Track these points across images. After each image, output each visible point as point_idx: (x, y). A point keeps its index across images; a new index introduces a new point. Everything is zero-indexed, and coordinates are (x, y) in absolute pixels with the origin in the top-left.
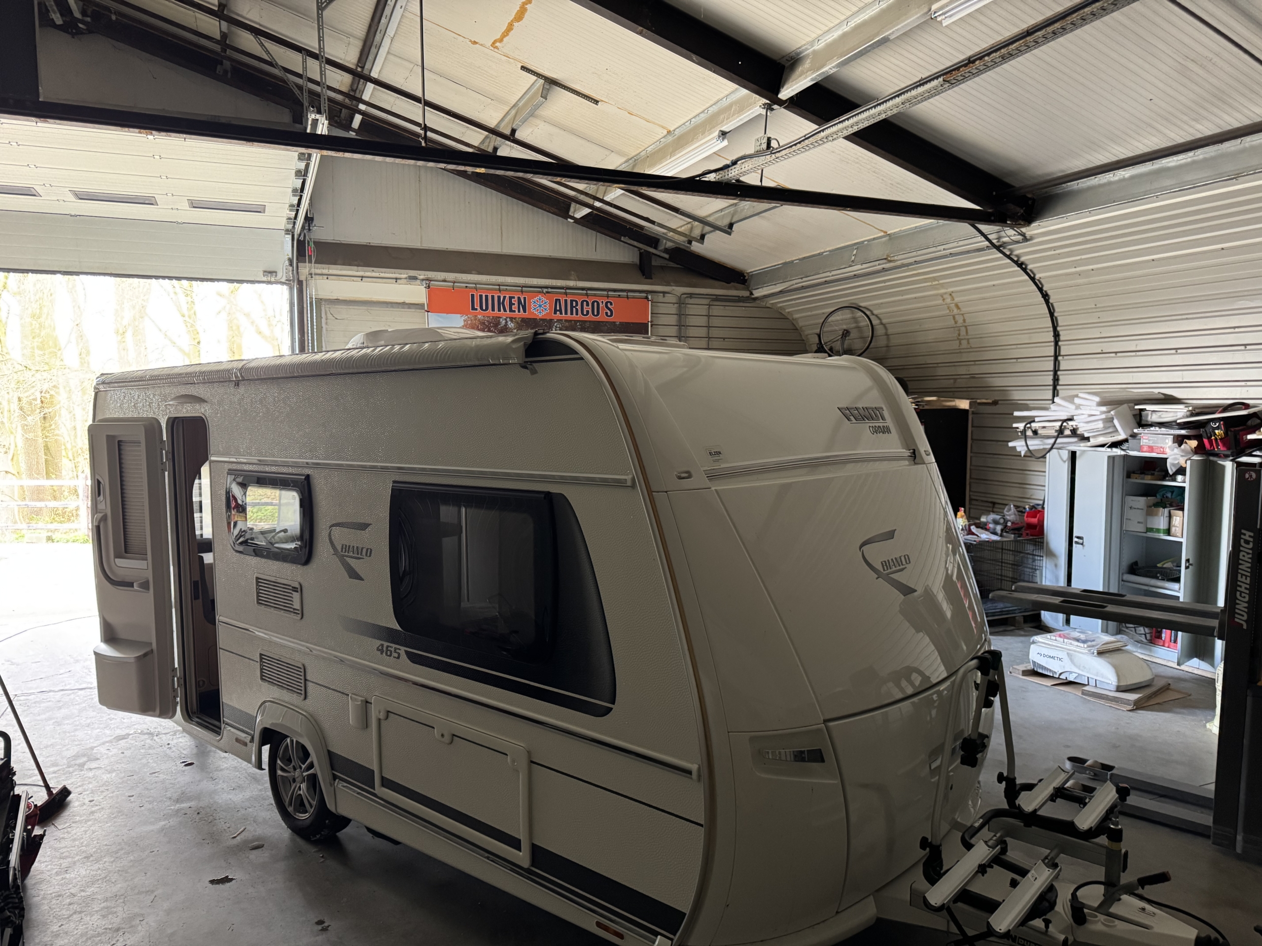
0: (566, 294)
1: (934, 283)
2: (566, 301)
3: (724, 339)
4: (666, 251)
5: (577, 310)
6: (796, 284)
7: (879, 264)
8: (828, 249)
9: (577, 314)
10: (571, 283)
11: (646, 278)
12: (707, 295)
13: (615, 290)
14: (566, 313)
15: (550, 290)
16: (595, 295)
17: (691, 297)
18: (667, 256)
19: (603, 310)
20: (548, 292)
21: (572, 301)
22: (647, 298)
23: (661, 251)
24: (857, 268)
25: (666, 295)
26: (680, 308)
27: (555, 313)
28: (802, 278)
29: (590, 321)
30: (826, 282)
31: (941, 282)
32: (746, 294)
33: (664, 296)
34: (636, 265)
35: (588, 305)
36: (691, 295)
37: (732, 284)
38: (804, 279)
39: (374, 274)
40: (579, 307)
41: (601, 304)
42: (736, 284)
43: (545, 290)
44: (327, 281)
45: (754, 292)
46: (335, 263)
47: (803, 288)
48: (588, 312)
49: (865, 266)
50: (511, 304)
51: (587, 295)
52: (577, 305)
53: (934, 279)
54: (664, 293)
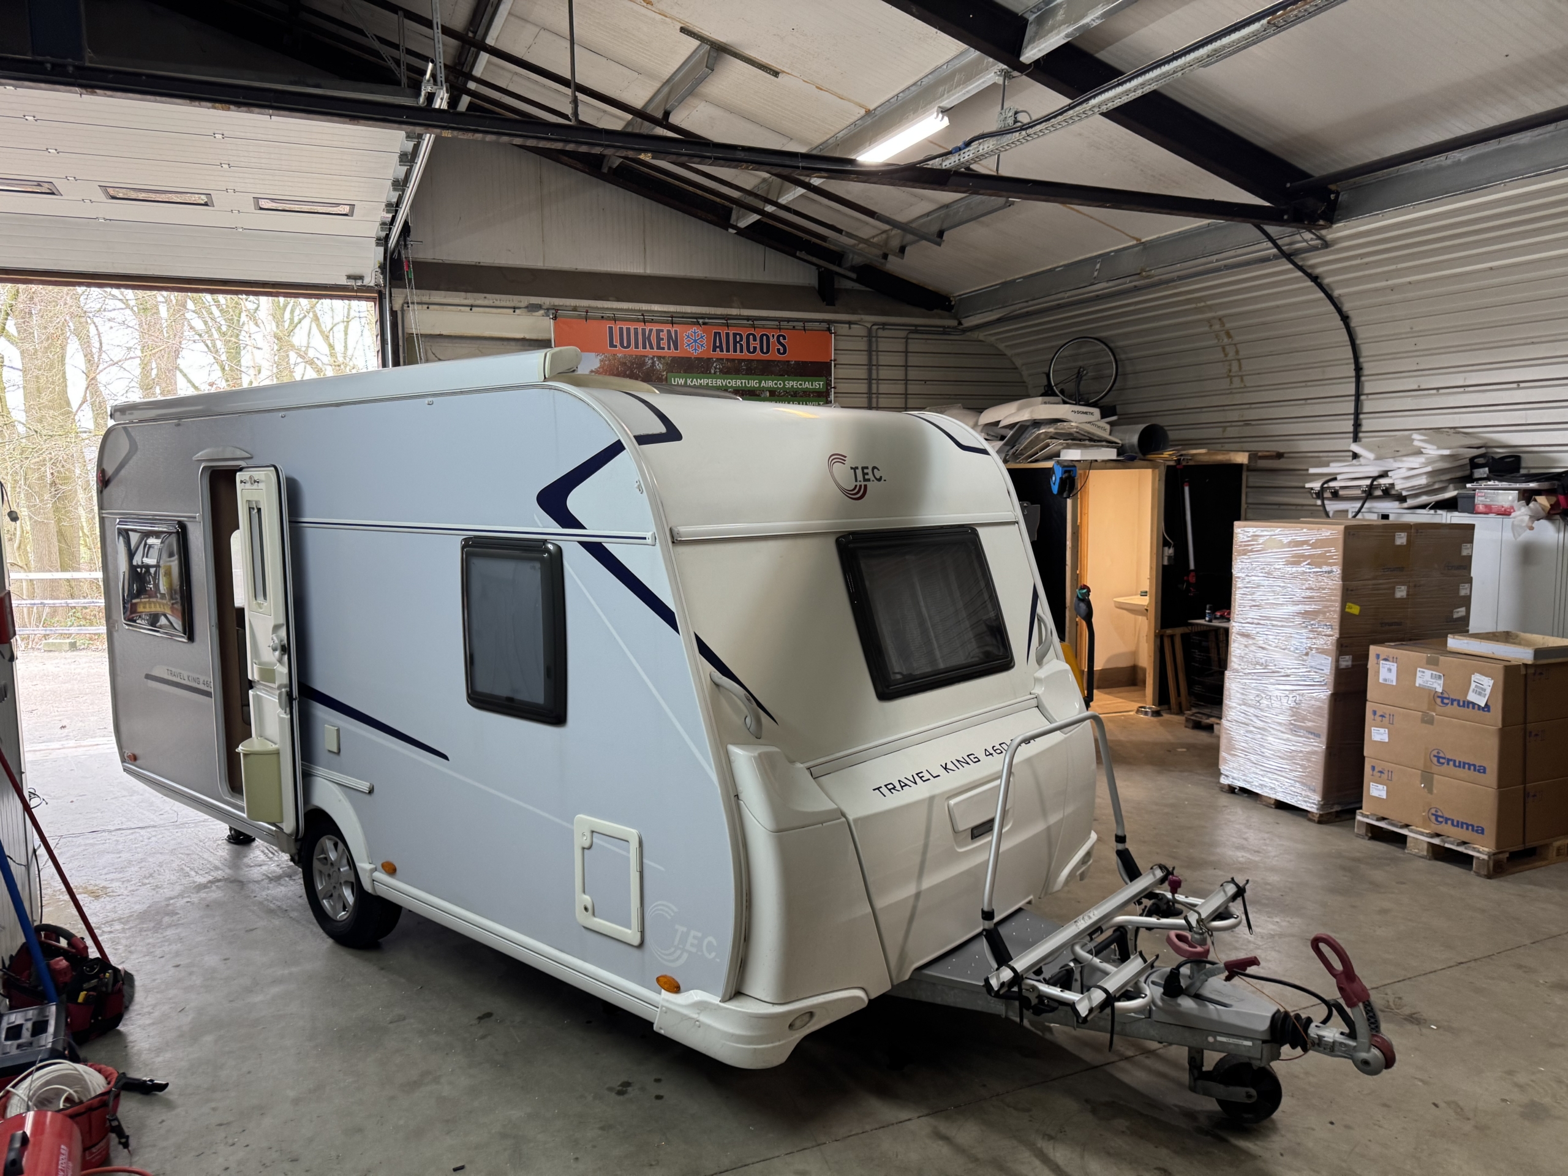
0: (728, 326)
1: (1199, 305)
2: (728, 334)
3: (925, 381)
4: (853, 269)
5: (741, 346)
6: (1020, 309)
7: (1130, 282)
8: (1061, 264)
9: (741, 351)
10: (734, 312)
11: (827, 305)
12: (903, 325)
13: (789, 320)
14: (728, 351)
15: (707, 321)
16: (763, 327)
17: (884, 329)
18: (854, 276)
19: (775, 346)
20: (704, 324)
21: (735, 335)
22: (829, 330)
23: (845, 269)
24: (1101, 287)
25: (852, 326)
26: (870, 343)
27: (714, 350)
28: (1027, 302)
29: (757, 360)
30: (1059, 307)
31: (1209, 303)
32: (954, 323)
33: (850, 328)
34: (814, 288)
35: (755, 340)
36: (884, 326)
37: (935, 311)
38: (1031, 303)
39: (486, 303)
40: (744, 343)
41: (771, 338)
42: (939, 311)
43: (701, 321)
44: (428, 311)
45: (963, 321)
46: (437, 288)
47: (1028, 314)
48: (755, 348)
49: (1111, 284)
50: (659, 339)
51: (753, 326)
52: (741, 339)
53: (1200, 299)
54: (850, 323)
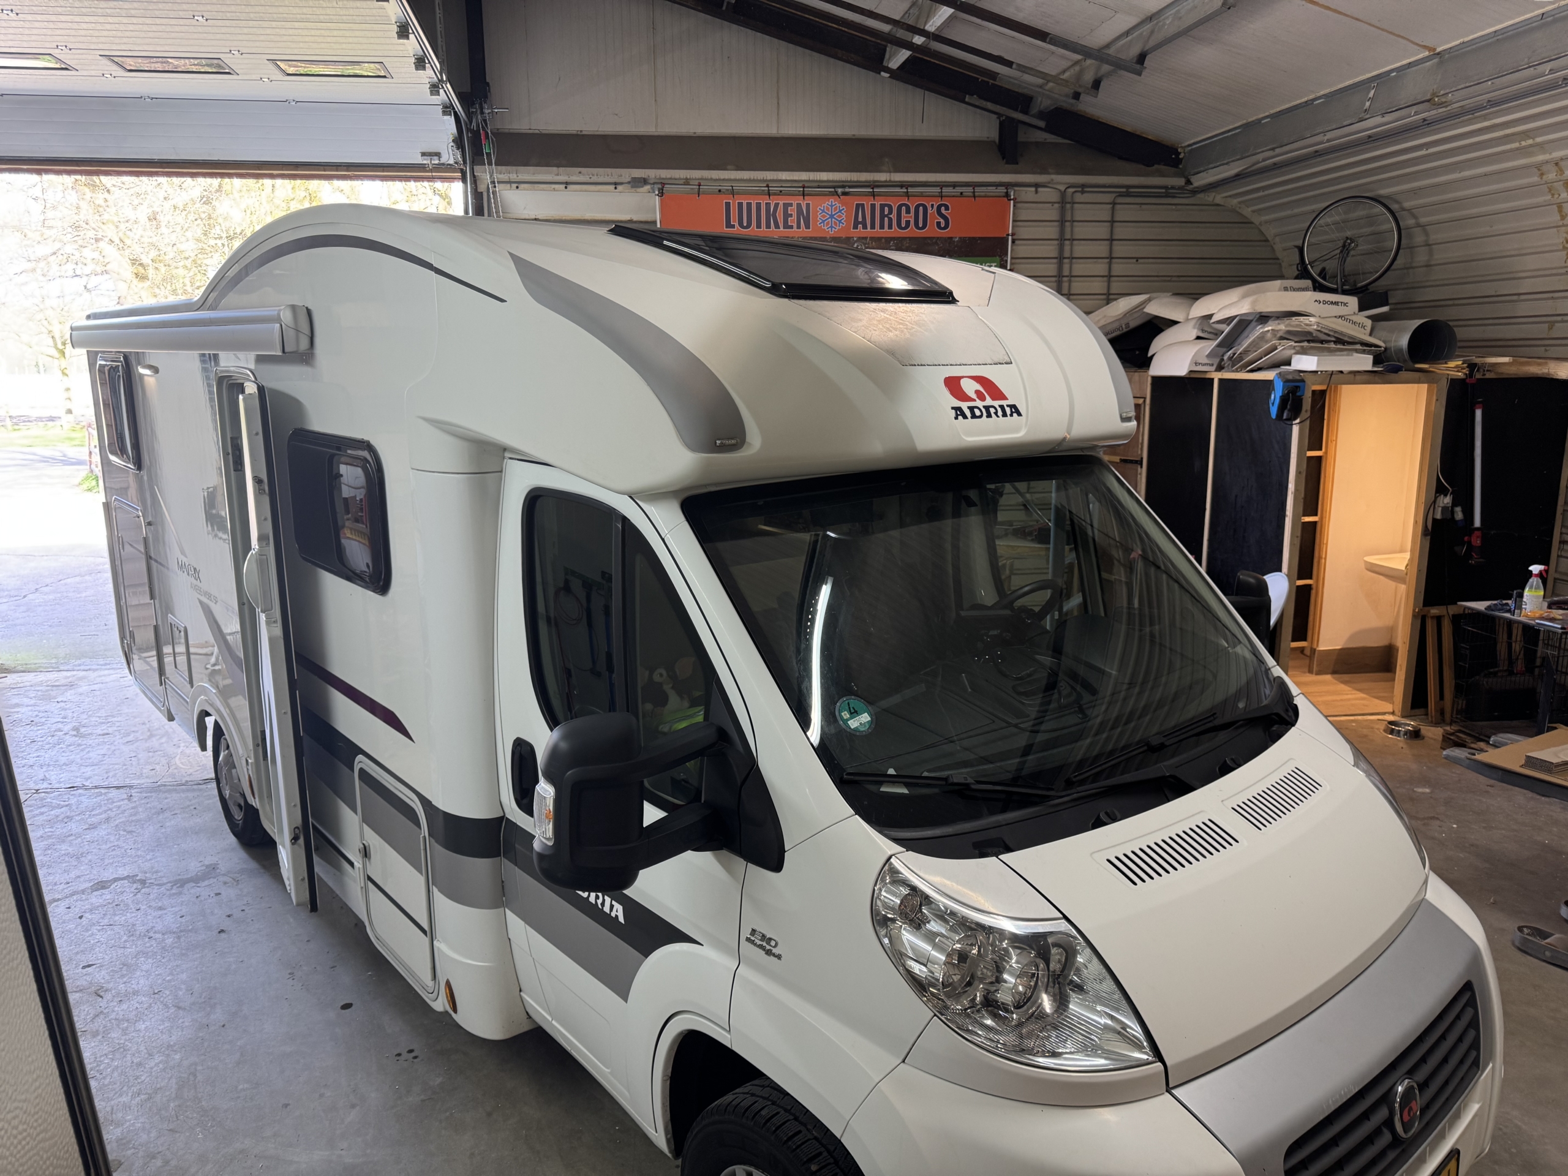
0: (873, 195)
1: (1524, 143)
2: (873, 206)
3: (1137, 259)
4: (1041, 115)
5: (890, 220)
6: (1264, 160)
7: (1416, 113)
8: (1322, 93)
9: (890, 227)
10: (882, 177)
11: (1007, 163)
12: (1110, 187)
13: (954, 185)
14: (873, 227)
15: (847, 190)
16: (922, 195)
17: (1083, 192)
18: (1042, 124)
19: (934, 218)
20: (845, 194)
21: (882, 206)
22: (1007, 195)
23: (1033, 116)
24: (1374, 123)
25: (1040, 189)
26: (1063, 210)
27: (855, 227)
28: (1273, 149)
29: (911, 239)
30: (1317, 154)
31: (1539, 140)
32: (1181, 182)
33: (1036, 192)
34: (994, 142)
35: (908, 211)
36: (1083, 188)
37: (1156, 166)
38: (1278, 151)
39: (581, 179)
40: (894, 216)
41: (929, 209)
42: (1162, 167)
43: (840, 190)
44: (517, 191)
45: (1193, 179)
46: (526, 163)
47: (1276, 167)
48: (908, 223)
49: (1388, 118)
50: (787, 216)
51: (907, 195)
52: (891, 212)
53: (1526, 134)
54: (1037, 186)
